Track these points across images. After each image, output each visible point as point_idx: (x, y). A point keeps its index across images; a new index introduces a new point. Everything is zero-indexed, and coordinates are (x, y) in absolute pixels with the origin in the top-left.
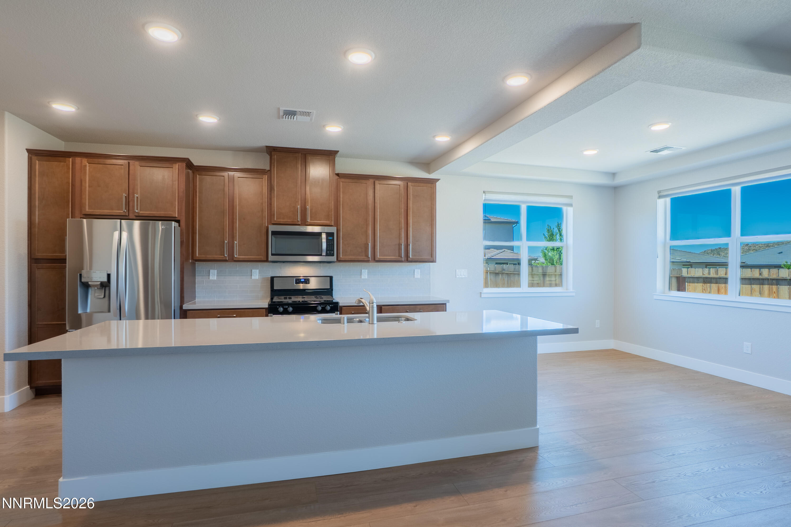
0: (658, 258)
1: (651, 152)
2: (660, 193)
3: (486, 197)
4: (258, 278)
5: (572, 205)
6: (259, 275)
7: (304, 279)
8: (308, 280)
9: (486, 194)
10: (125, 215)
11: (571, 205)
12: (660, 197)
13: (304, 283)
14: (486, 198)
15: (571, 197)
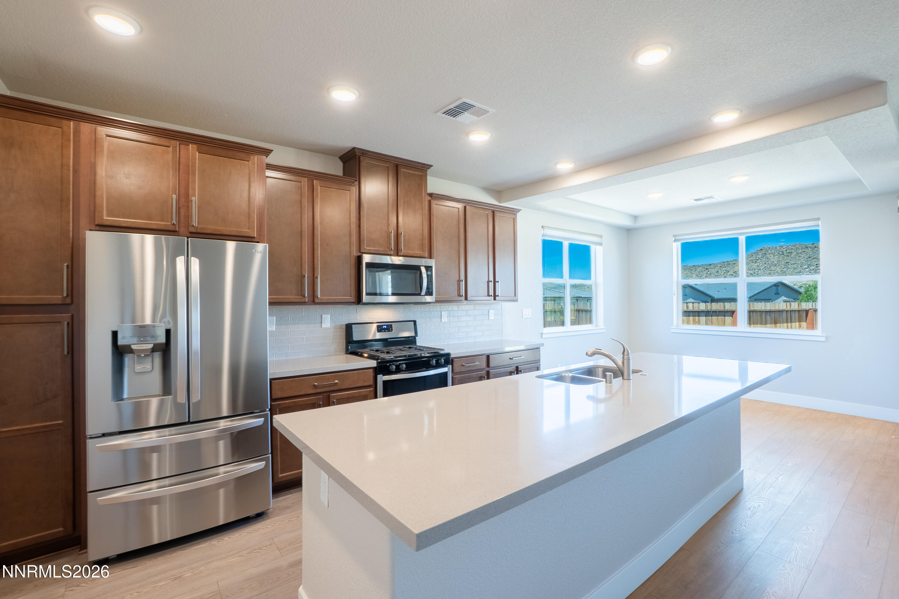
0: (674, 295)
1: (694, 200)
2: (676, 237)
3: (544, 232)
4: (329, 327)
5: (602, 244)
6: (330, 322)
7: (387, 326)
8: (391, 326)
9: (545, 229)
10: (174, 229)
11: (600, 244)
12: (675, 241)
13: (386, 331)
14: (544, 234)
15: (601, 236)
